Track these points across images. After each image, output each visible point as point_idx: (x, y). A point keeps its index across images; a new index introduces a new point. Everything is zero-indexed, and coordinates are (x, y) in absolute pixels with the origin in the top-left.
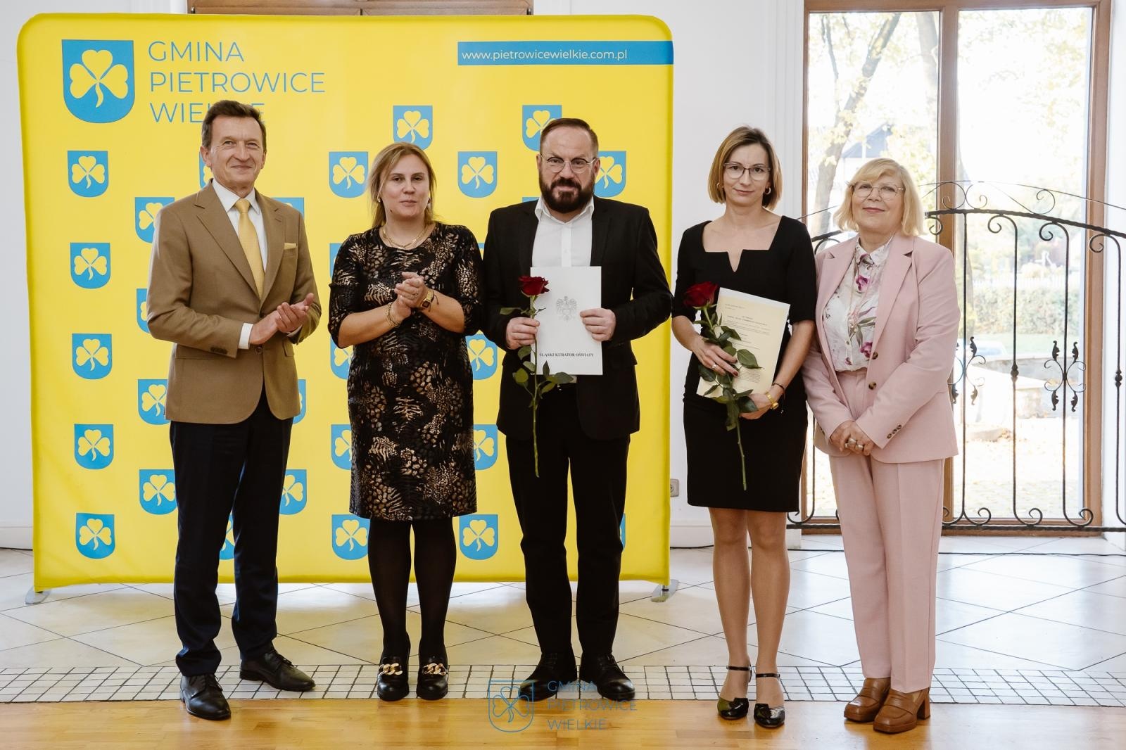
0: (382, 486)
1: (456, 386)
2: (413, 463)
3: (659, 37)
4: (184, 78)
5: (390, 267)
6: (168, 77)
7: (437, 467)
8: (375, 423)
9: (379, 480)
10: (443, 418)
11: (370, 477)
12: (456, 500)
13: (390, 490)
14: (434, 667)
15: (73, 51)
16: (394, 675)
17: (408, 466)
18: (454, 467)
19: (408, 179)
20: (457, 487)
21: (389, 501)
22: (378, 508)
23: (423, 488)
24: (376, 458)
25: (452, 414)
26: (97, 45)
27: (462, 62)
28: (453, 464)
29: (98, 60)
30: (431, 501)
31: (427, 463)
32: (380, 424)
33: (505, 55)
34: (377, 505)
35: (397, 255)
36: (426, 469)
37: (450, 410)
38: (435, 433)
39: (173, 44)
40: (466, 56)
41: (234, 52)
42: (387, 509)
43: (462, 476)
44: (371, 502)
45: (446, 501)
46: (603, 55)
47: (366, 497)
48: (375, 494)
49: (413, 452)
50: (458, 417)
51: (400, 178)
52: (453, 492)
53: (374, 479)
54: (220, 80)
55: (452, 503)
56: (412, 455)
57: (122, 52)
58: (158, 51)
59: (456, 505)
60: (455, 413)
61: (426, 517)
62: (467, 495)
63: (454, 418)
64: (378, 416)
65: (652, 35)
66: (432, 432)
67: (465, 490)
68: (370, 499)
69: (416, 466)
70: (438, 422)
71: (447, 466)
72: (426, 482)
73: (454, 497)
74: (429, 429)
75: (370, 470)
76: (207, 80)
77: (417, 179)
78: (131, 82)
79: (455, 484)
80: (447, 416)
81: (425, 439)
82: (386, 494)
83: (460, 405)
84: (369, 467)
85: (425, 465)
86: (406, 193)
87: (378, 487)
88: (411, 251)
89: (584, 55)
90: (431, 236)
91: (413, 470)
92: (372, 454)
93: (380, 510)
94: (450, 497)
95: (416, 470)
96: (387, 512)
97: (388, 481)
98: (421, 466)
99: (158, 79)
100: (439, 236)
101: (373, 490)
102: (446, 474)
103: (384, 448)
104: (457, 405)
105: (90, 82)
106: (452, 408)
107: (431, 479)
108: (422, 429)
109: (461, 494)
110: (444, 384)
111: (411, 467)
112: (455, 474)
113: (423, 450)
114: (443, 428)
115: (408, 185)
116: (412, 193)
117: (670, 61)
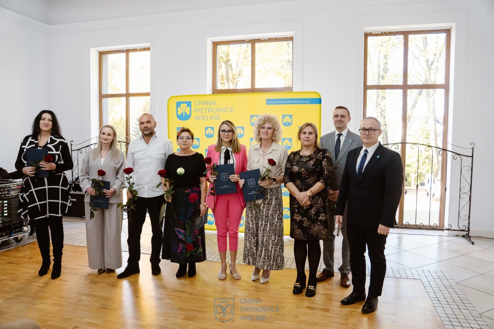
0: (297, 229)
1: (320, 199)
2: (306, 222)
3: (318, 97)
4: (202, 109)
5: (299, 161)
6: (199, 109)
7: (314, 224)
8: (295, 210)
9: (296, 227)
10: (316, 209)
11: (294, 226)
12: (321, 234)
13: (300, 230)
14: (311, 287)
15: (179, 104)
16: (298, 286)
17: (305, 223)
18: (320, 224)
19: (307, 133)
20: (321, 231)
21: (299, 234)
22: (296, 236)
23: (309, 230)
24: (295, 220)
25: (319, 208)
26: (183, 103)
27: (267, 104)
28: (319, 223)
29: (184, 106)
30: (312, 234)
31: (311, 222)
32: (297, 210)
33: (278, 102)
34: (296, 234)
35: (302, 157)
36: (310, 224)
37: (318, 206)
38: (313, 213)
39: (200, 102)
40: (268, 102)
41: (213, 103)
42: (299, 236)
43: (323, 227)
44: (294, 234)
45: (317, 235)
46: (303, 102)
47: (293, 231)
48: (295, 231)
49: (306, 219)
50: (321, 208)
51: (305, 133)
52: (319, 232)
53: (295, 227)
54: (210, 110)
55: (319, 236)
56: (306, 220)
57: (189, 104)
58: (196, 103)
59: (321, 236)
60: (320, 207)
61: (311, 239)
62: (325, 233)
63: (319, 209)
64: (296, 207)
65: (316, 96)
66: (312, 213)
67: (324, 232)
68: (294, 232)
69: (307, 223)
70: (314, 210)
71: (317, 224)
72: (310, 229)
73: (320, 234)
74: (311, 212)
75: (294, 224)
76: (207, 110)
77: (311, 134)
78: (190, 111)
79: (320, 230)
80: (317, 208)
81: (310, 215)
82: (298, 231)
83: (322, 205)
84: (293, 223)
85: (310, 223)
86: (306, 138)
87: (296, 229)
88: (307, 156)
89: (298, 102)
90: (314, 152)
91: (306, 225)
92: (294, 219)
93: (297, 236)
94: (318, 233)
95: (307, 224)
96: (299, 237)
97: (299, 228)
98: (309, 224)
99: (196, 110)
100: (316, 152)
101: (295, 230)
102: (317, 226)
103: (298, 218)
104: (321, 205)
105: (182, 111)
106: (319, 206)
107: (312, 228)
108: (309, 212)
109: (322, 233)
110: (316, 198)
111: (306, 224)
112: (320, 226)
113: (310, 219)
114: (316, 212)
115: (307, 135)
116: (308, 138)
117: (320, 103)
